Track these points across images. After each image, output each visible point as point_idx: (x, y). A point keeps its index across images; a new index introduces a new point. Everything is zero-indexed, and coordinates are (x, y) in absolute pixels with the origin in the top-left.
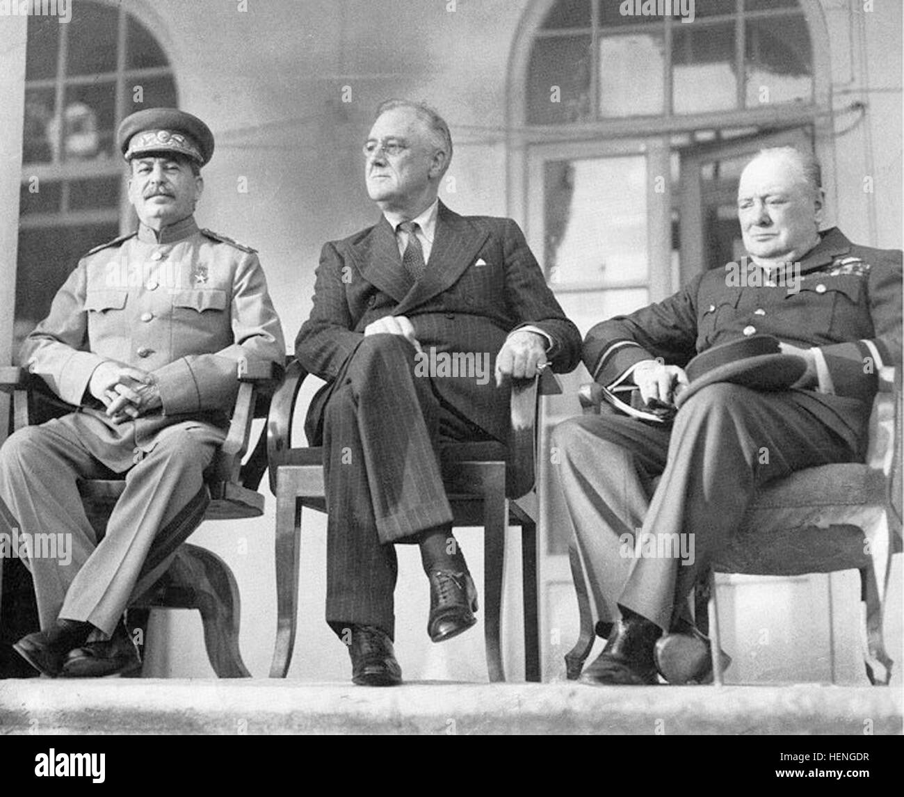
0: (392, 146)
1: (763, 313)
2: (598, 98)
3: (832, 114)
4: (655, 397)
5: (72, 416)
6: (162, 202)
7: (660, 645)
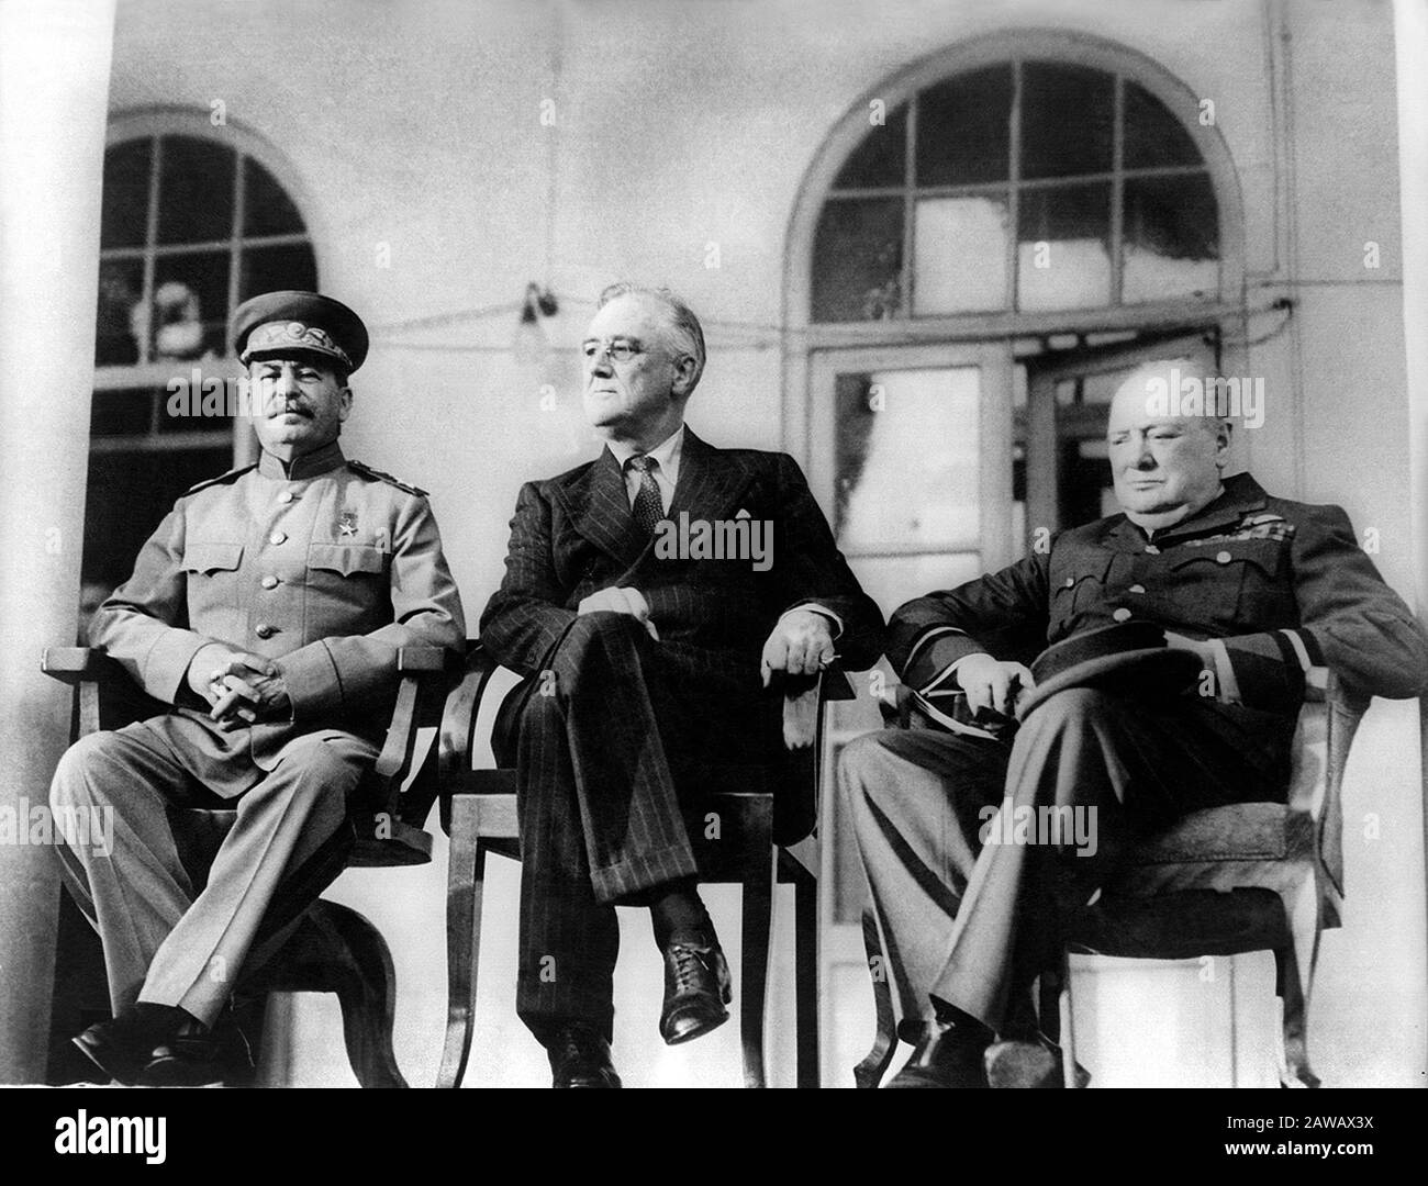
0: (620, 349)
1: (1142, 591)
2: (912, 287)
3: (1245, 315)
4: (988, 706)
5: (162, 719)
6: (293, 422)
7: (991, 1054)
